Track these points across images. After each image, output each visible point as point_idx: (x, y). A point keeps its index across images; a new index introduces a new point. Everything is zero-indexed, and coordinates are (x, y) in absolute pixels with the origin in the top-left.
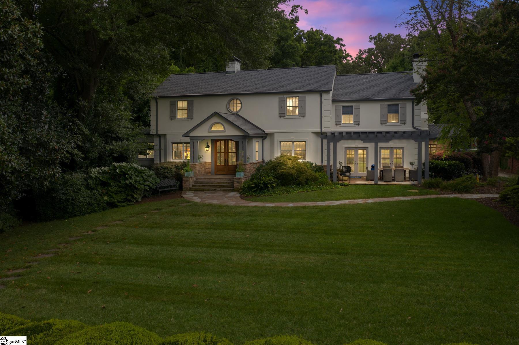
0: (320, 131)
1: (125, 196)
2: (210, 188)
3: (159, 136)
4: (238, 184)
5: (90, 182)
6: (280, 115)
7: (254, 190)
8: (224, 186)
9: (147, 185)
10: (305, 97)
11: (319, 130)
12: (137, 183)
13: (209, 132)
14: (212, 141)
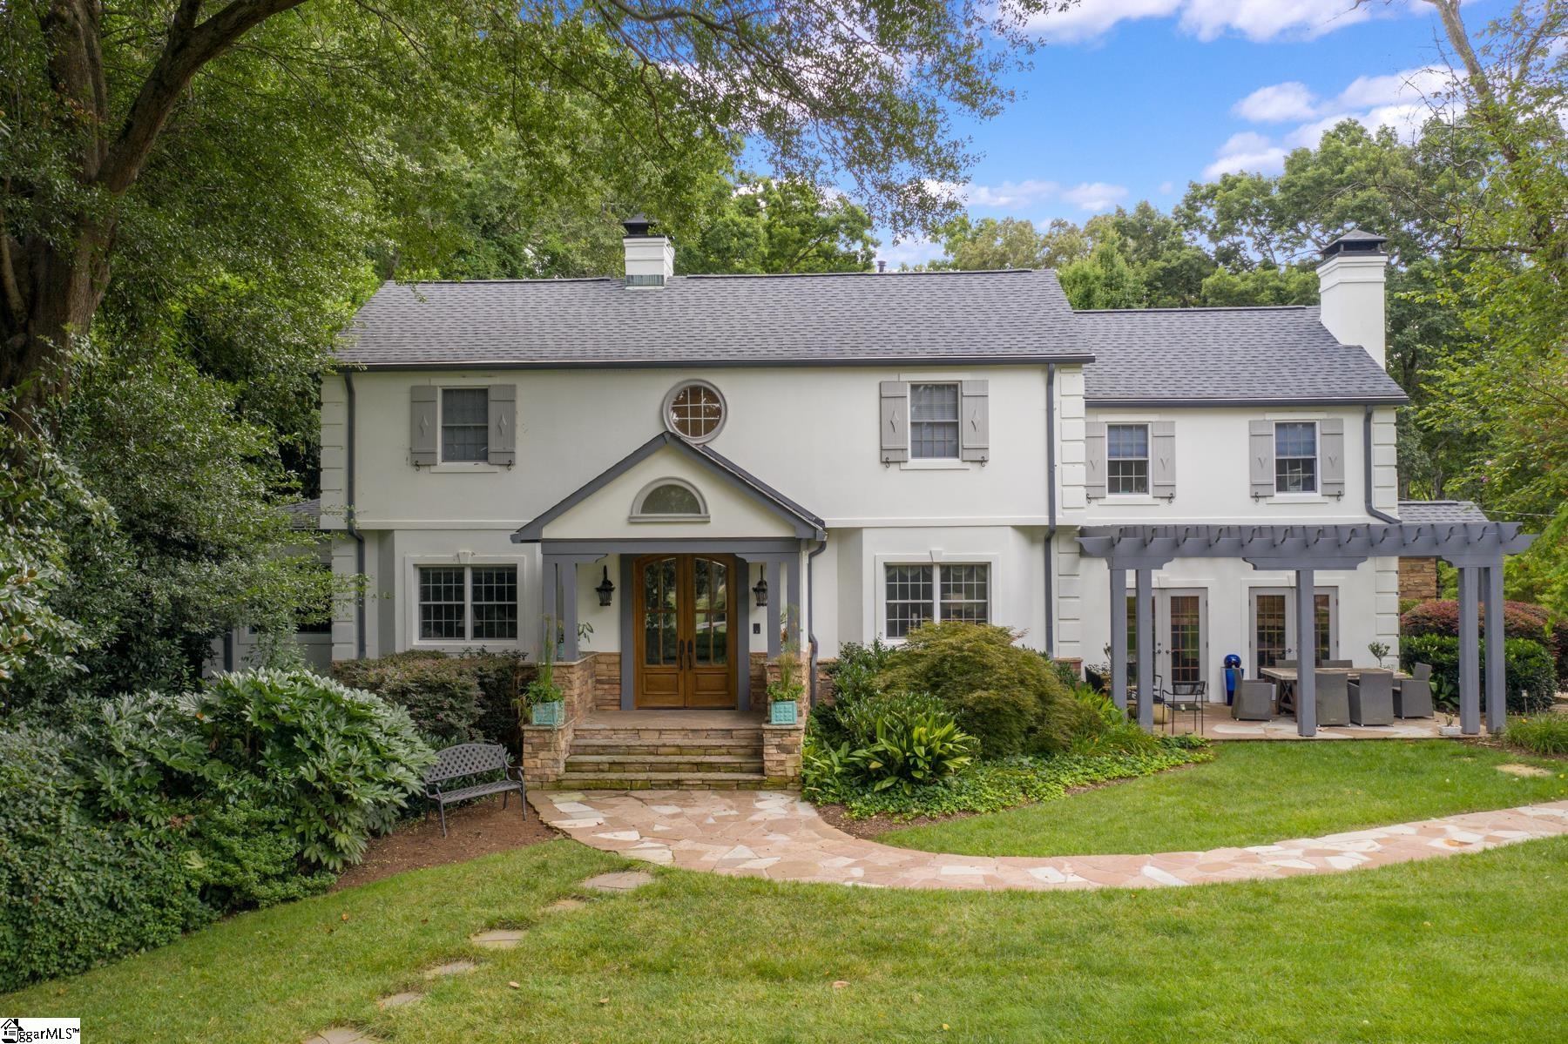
0: (1046, 523)
1: (291, 846)
2: (654, 776)
3: (357, 537)
4: (783, 756)
5: (105, 775)
6: (885, 455)
7: (886, 784)
8: (712, 767)
9: (397, 784)
10: (985, 384)
11: (1042, 519)
12: (353, 773)
13: (632, 521)
14: (625, 559)
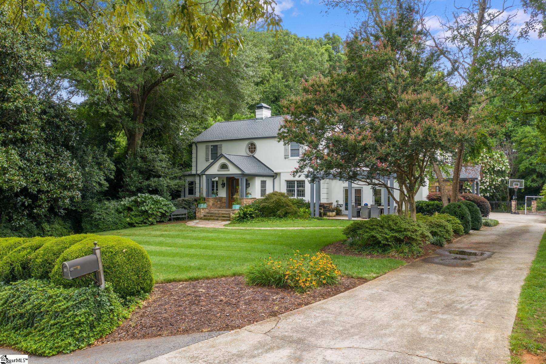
1: (142, 219)
3: (199, 175)
6: (285, 156)
12: (151, 210)
13: (218, 171)
14: (227, 178)
